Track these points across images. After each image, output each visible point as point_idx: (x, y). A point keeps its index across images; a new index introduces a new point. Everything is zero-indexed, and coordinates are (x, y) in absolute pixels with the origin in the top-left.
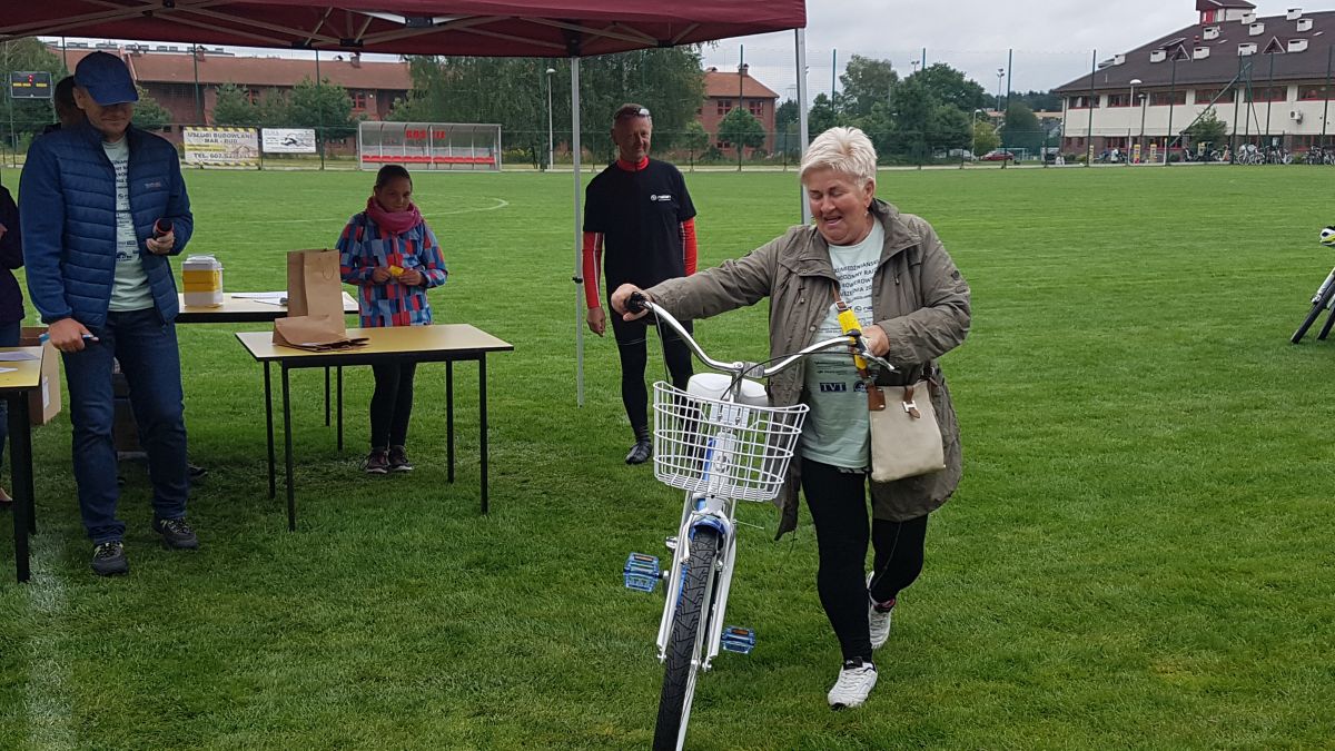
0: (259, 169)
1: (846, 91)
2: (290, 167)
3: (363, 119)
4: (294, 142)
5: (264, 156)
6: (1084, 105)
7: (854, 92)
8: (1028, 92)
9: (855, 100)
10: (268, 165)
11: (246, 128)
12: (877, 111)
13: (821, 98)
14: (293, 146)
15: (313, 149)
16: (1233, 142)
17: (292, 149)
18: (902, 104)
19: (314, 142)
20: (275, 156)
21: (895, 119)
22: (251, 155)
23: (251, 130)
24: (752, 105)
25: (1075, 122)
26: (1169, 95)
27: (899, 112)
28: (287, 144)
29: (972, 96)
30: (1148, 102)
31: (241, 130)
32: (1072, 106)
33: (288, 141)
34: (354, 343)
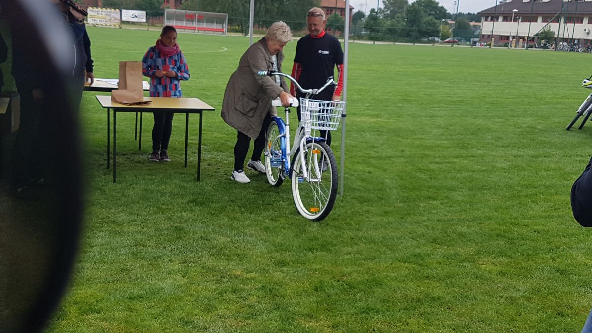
0: (120, 28)
1: (385, 8)
2: (133, 28)
3: (168, 8)
4: (136, 17)
5: (123, 22)
6: (492, 20)
7: (388, 9)
8: (467, 13)
9: (389, 12)
10: (124, 26)
11: (115, 9)
12: (398, 17)
13: (373, 10)
14: (136, 18)
15: (144, 20)
16: (557, 41)
17: (135, 20)
18: (409, 15)
19: (145, 17)
20: (128, 23)
21: (406, 22)
22: (117, 21)
23: (118, 10)
24: (342, 12)
25: (487, 27)
26: (530, 18)
27: (408, 19)
28: (133, 17)
29: (442, 13)
30: (520, 20)
31: (113, 10)
32: (486, 20)
33: (134, 16)
34: (146, 103)
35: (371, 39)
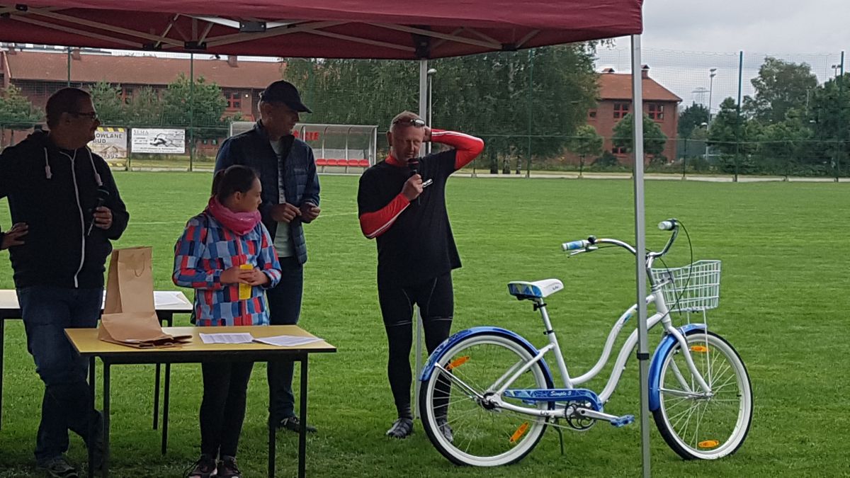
0: (127, 170)
4: (164, 142)
5: (133, 156)
7: (768, 96)
10: (135, 165)
11: (115, 128)
12: (792, 117)
14: (162, 146)
15: (182, 150)
17: (161, 149)
18: (819, 110)
19: (183, 143)
20: (145, 156)
22: (119, 155)
23: (121, 130)
24: (652, 108)
27: (817, 120)
28: (156, 145)
31: (111, 130)
33: (157, 141)
35: (729, 169)
